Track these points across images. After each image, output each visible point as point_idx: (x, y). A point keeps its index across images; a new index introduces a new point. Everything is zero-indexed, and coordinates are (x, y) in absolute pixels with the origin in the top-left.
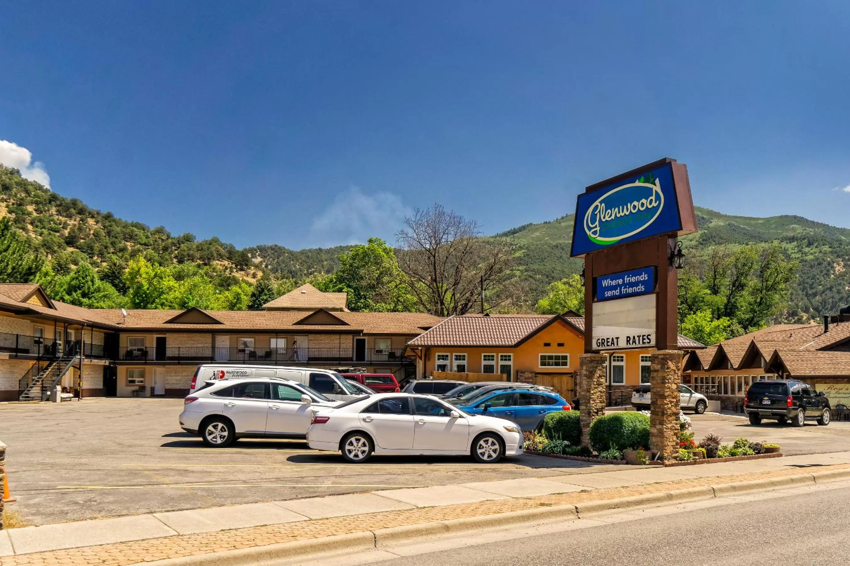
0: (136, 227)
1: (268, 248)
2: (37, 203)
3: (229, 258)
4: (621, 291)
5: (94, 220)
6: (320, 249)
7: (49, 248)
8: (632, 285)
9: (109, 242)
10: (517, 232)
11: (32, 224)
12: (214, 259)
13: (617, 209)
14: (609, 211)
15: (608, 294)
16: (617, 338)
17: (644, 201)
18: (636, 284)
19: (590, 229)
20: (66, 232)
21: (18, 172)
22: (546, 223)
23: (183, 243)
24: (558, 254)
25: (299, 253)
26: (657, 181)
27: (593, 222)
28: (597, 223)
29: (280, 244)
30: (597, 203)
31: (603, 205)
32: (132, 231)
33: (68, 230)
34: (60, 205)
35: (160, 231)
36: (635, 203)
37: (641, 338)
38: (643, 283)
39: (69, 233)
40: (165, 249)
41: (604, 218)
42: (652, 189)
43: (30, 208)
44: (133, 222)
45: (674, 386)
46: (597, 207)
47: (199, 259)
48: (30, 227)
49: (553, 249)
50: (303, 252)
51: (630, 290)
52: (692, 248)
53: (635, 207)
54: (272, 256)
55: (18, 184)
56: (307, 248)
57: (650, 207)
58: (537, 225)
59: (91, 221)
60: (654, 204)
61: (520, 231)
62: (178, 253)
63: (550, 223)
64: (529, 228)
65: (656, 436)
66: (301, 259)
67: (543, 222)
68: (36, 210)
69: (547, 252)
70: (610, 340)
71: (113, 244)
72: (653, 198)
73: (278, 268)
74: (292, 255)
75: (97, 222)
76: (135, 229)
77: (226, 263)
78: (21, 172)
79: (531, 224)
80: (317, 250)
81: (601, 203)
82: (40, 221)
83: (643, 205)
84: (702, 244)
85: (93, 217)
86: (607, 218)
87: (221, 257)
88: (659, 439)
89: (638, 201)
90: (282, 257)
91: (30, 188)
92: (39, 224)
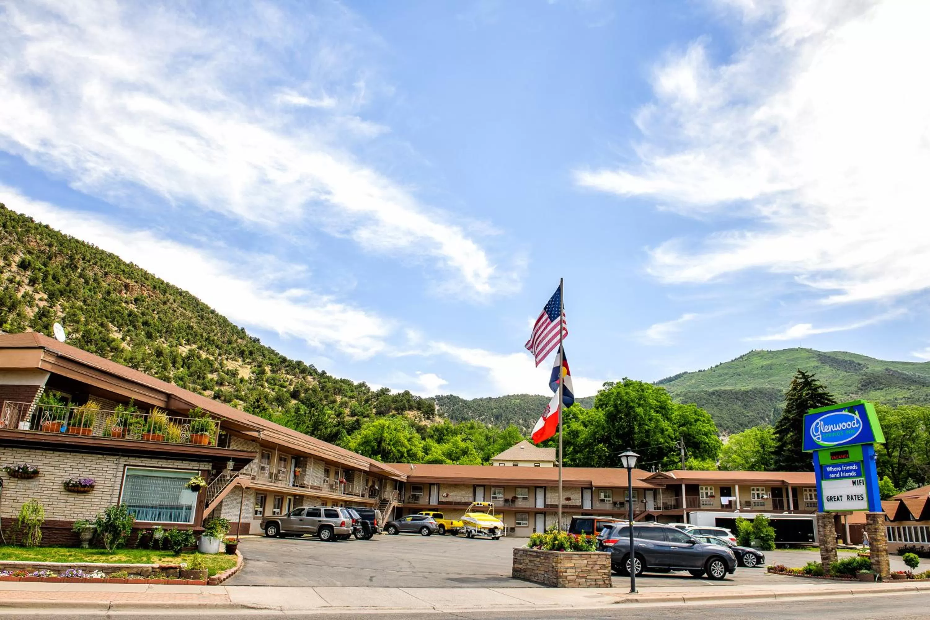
0: (343, 382)
1: (445, 397)
2: (271, 364)
3: (419, 409)
4: (840, 475)
5: (312, 377)
6: (490, 398)
7: (280, 402)
8: (847, 471)
9: (323, 396)
10: (673, 380)
11: (267, 381)
12: (406, 410)
13: (832, 426)
14: (826, 426)
15: (832, 476)
16: (841, 496)
17: (849, 423)
18: (850, 471)
19: (815, 436)
20: (292, 388)
21: (258, 340)
22: (701, 371)
23: (381, 396)
24: (716, 401)
25: (471, 401)
26: (857, 412)
27: (817, 432)
28: (819, 433)
29: (455, 394)
30: (818, 421)
31: (822, 422)
32: (341, 386)
33: (293, 386)
34: (287, 366)
35: (362, 385)
36: (844, 424)
37: (857, 497)
38: (855, 470)
39: (294, 388)
40: (367, 401)
41: (824, 430)
42: (854, 417)
43: (268, 369)
44: (341, 379)
45: (883, 534)
46: (818, 423)
47: (394, 409)
48: (266, 385)
49: (710, 396)
50: (475, 401)
51: (847, 475)
52: (852, 393)
53: (844, 426)
54: (449, 405)
55: (258, 350)
56: (479, 397)
57: (854, 427)
58: (692, 373)
59: (310, 378)
60: (856, 425)
61: (676, 379)
62: (377, 404)
63: (704, 371)
64: (685, 376)
65: (876, 565)
66: (473, 407)
67: (697, 371)
68: (271, 371)
69: (704, 398)
70: (836, 497)
71: (326, 397)
72: (855, 422)
73: (454, 415)
74: (466, 404)
75: (314, 379)
76: (343, 384)
77: (416, 412)
78: (260, 340)
79: (686, 372)
80: (487, 399)
81: (820, 421)
82: (273, 379)
83: (849, 425)
84: (862, 390)
85: (311, 375)
86: (826, 430)
87: (411, 408)
88: (877, 566)
89: (846, 423)
90: (457, 406)
91: (266, 352)
92: (272, 381)
